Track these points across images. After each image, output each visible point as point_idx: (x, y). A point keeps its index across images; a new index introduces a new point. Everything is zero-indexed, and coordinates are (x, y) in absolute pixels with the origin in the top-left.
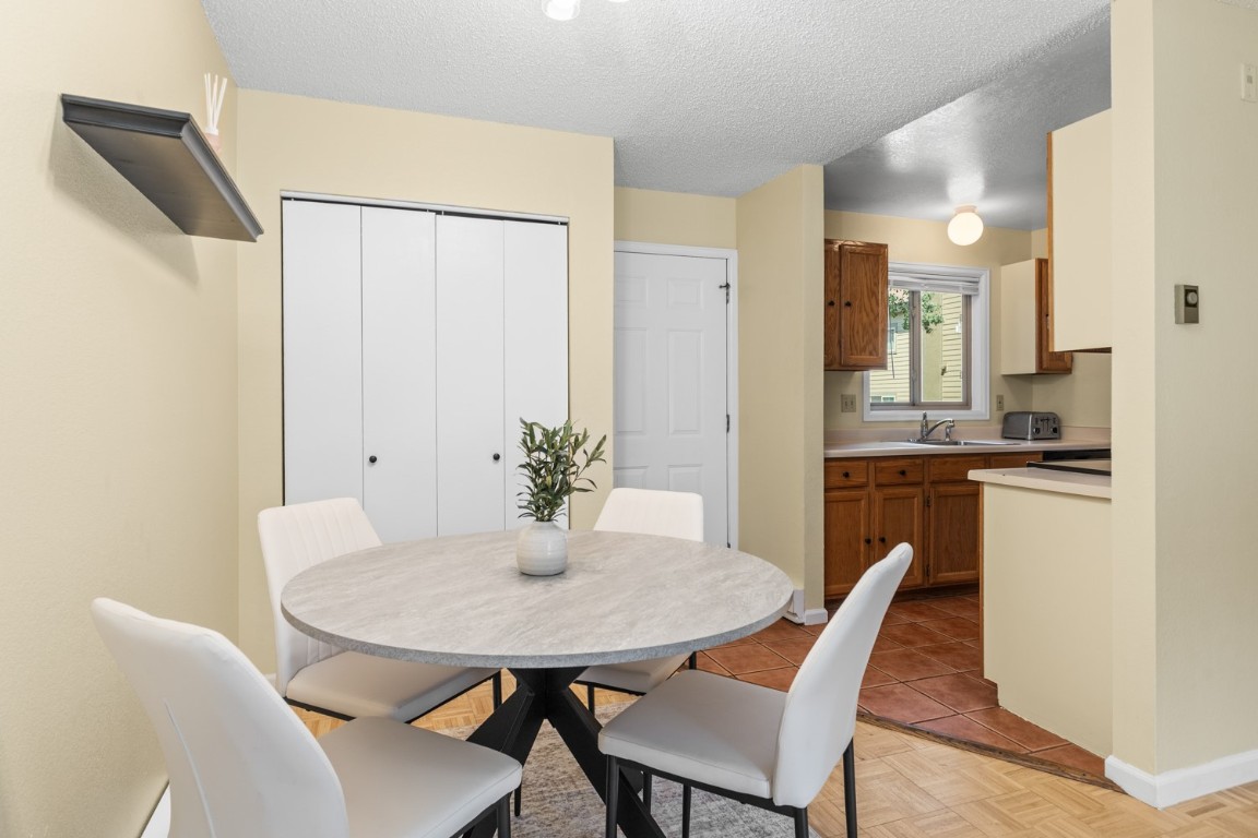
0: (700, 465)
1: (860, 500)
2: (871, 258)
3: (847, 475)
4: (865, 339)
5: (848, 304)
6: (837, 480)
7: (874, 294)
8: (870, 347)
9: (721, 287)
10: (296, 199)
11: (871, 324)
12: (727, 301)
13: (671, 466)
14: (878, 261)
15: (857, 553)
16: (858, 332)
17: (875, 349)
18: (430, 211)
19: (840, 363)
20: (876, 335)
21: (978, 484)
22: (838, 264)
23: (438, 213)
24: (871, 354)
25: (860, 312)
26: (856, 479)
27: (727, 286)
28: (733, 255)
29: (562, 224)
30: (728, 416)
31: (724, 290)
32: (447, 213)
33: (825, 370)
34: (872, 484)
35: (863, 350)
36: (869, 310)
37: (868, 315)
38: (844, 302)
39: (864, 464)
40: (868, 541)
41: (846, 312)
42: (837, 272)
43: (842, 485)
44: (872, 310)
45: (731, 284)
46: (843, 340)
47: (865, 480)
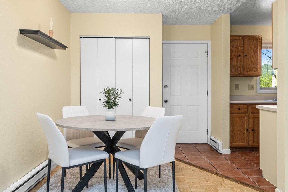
0: (198, 106)
1: (245, 117)
2: (255, 41)
3: (239, 109)
4: (253, 67)
5: (246, 56)
6: (236, 110)
7: (256, 52)
8: (255, 69)
9: (205, 52)
10: (83, 37)
11: (255, 62)
12: (208, 56)
13: (189, 106)
14: (258, 41)
15: (244, 134)
16: (250, 64)
17: (256, 70)
18: (114, 38)
19: (243, 75)
20: (257, 65)
21: (259, 110)
22: (242, 43)
23: (116, 38)
24: (255, 71)
25: (251, 58)
26: (243, 110)
27: (207, 52)
28: (209, 42)
29: (148, 38)
30: (208, 91)
31: (206, 53)
32: (118, 38)
33: (230, 77)
34: (250, 112)
35: (252, 70)
36: (254, 57)
37: (254, 59)
38: (244, 55)
39: (246, 106)
40: (247, 130)
41: (246, 58)
42: (242, 45)
43: (238, 112)
44: (255, 57)
45: (208, 51)
46: (244, 67)
47: (246, 111)
